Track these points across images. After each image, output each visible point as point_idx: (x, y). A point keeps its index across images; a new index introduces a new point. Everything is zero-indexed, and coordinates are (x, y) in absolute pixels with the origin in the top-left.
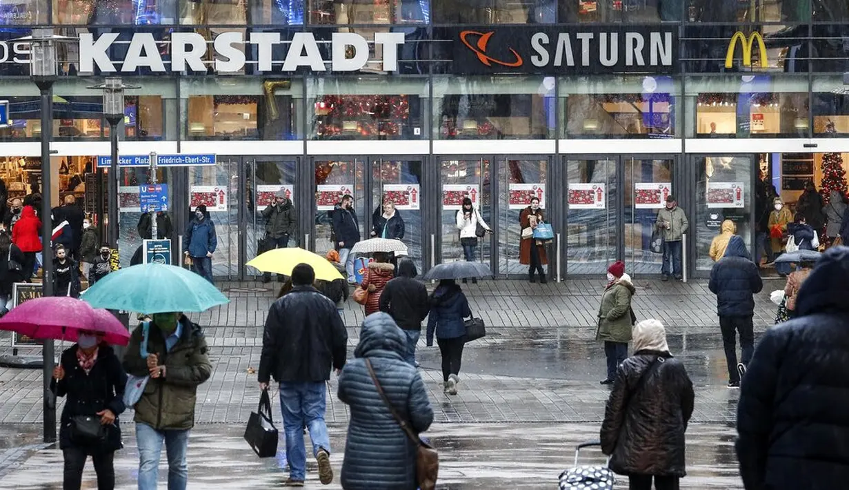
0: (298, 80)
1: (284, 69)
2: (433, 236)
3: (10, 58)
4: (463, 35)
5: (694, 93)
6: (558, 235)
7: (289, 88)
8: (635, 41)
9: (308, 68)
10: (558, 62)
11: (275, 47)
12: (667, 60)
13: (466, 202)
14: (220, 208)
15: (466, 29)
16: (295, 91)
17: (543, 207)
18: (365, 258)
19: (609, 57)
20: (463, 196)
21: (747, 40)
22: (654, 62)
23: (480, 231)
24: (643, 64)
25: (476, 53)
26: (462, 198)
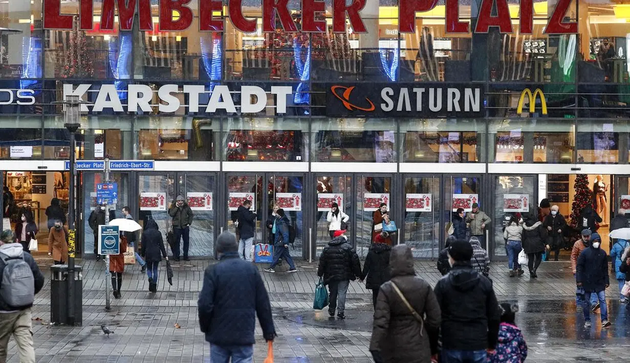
0: (216, 119)
1: (207, 111)
2: (310, 229)
3: (15, 101)
4: (333, 88)
5: (495, 131)
6: (399, 230)
7: (210, 124)
8: (454, 94)
9: (223, 111)
10: (399, 108)
11: (201, 95)
12: (476, 108)
13: (335, 205)
14: (161, 208)
15: (334, 84)
16: (215, 127)
17: (388, 210)
18: (262, 244)
19: (435, 105)
20: (331, 201)
21: (532, 95)
22: (467, 109)
23: (344, 226)
24: (460, 110)
25: (342, 101)
26: (331, 203)
